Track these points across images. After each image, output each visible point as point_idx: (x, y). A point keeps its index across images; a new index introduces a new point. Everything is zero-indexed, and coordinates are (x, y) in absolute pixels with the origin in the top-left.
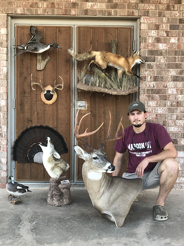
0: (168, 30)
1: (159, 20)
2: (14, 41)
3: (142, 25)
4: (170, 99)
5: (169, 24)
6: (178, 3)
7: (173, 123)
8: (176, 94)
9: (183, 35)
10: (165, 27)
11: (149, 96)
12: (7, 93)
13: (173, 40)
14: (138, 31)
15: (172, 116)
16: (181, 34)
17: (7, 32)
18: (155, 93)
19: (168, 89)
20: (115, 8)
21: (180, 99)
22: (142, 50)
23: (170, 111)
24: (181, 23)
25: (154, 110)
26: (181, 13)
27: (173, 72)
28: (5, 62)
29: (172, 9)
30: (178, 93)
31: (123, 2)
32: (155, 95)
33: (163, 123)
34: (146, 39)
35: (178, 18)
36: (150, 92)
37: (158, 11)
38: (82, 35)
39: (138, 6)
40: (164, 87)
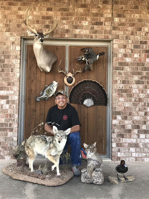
0: (133, 49)
1: (126, 41)
2: (25, 55)
3: (114, 45)
4: (134, 96)
5: (133, 45)
6: (139, 31)
7: (137, 114)
8: (138, 93)
9: (143, 52)
10: (130, 46)
11: (119, 94)
12: (19, 91)
13: (136, 56)
14: (112, 49)
15: (136, 108)
16: (142, 52)
17: (21, 49)
18: (123, 92)
19: (133, 89)
20: (96, 33)
21: (141, 97)
22: (114, 62)
23: (134, 105)
24: (142, 44)
25: (123, 104)
26: (141, 37)
27: (136, 78)
28: (18, 70)
29: (135, 35)
30: (140, 92)
31: (101, 29)
32: (123, 93)
33: (129, 113)
34: (117, 54)
35: (140, 40)
36: (120, 91)
37: (125, 35)
38: (72, 51)
39: (111, 32)
40: (130, 88)
